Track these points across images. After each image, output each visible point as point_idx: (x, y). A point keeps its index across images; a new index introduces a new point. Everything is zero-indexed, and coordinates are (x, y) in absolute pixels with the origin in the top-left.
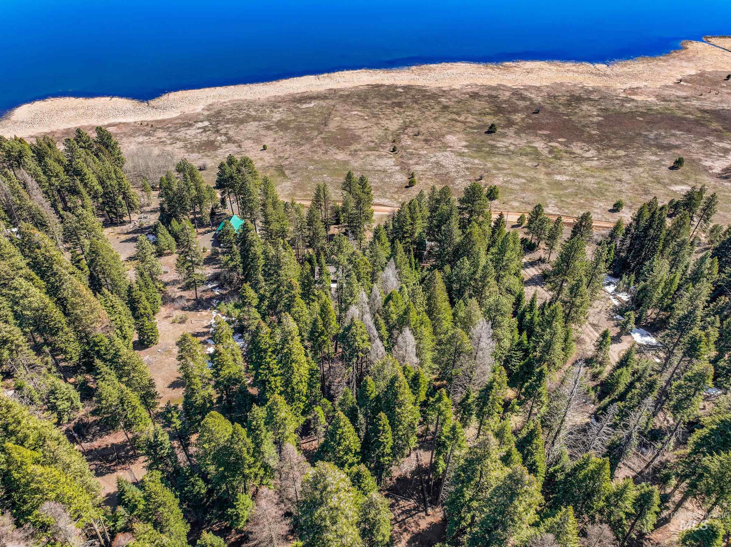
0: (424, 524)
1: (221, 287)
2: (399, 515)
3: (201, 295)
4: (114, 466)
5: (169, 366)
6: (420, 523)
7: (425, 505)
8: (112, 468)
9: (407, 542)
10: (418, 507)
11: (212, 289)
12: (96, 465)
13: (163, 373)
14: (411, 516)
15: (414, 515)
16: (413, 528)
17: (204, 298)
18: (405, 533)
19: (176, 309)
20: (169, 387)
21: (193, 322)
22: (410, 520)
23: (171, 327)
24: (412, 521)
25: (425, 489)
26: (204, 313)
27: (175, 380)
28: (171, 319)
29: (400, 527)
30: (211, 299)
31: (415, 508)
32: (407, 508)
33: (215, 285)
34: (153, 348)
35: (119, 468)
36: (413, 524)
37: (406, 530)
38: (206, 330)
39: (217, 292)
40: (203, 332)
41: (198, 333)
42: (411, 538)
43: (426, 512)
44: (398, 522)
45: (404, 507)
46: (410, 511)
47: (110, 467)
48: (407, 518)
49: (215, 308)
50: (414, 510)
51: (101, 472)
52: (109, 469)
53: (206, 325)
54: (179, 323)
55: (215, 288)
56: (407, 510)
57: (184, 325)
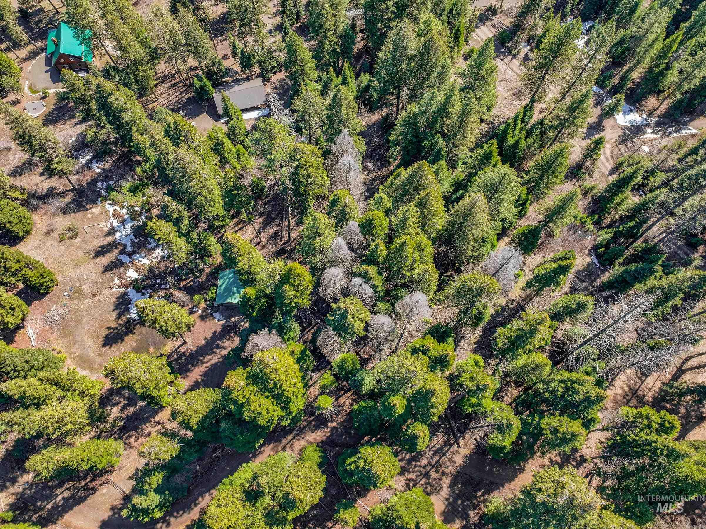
0: (459, 460)
1: (98, 157)
2: (432, 458)
3: (79, 180)
4: (91, 481)
5: (89, 313)
6: (455, 459)
7: (455, 436)
8: (90, 486)
9: (449, 487)
10: (448, 441)
11: (87, 166)
12: (69, 489)
13: (87, 327)
14: (444, 454)
15: (447, 451)
16: (450, 468)
17: (84, 183)
18: (444, 478)
19: (54, 215)
20: (104, 345)
21: (88, 230)
22: (445, 459)
23: (62, 248)
24: (447, 459)
25: (449, 416)
26: (96, 210)
27: (107, 332)
28: (55, 235)
29: (437, 471)
30: (93, 182)
31: (446, 443)
32: (437, 446)
33: (88, 157)
34: (55, 291)
35: (98, 482)
36: (448, 463)
37: (444, 473)
38: (109, 239)
39: (97, 168)
40: (109, 244)
41: (102, 247)
42: (452, 480)
43: (458, 444)
44: (433, 466)
45: (434, 446)
46: (441, 449)
47: (86, 485)
48: (440, 458)
49: (106, 199)
50: (445, 445)
51: (80, 497)
52: (87, 489)
53: (106, 229)
54: (70, 238)
55: (90, 162)
56: (439, 449)
57: (78, 239)
